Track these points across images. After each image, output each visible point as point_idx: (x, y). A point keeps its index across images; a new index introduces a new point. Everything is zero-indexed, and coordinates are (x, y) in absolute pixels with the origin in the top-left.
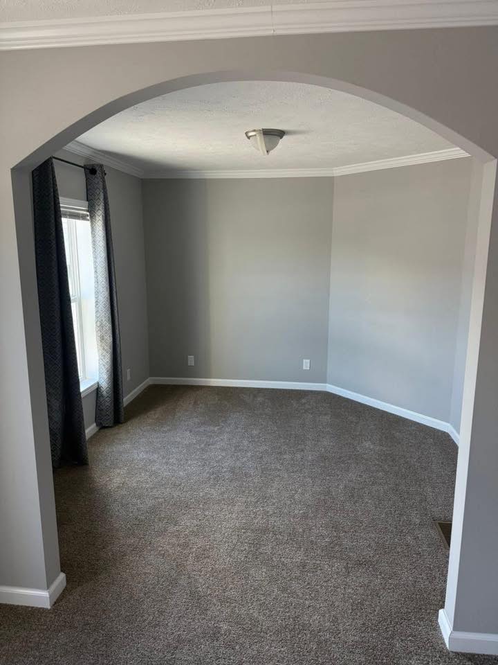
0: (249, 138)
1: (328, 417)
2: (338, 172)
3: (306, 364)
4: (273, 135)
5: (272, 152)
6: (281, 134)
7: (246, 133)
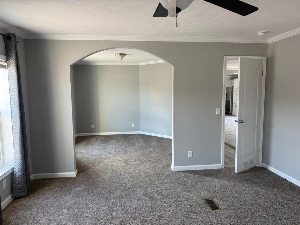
0: (116, 55)
1: (142, 139)
2: (140, 64)
3: (133, 125)
4: (123, 55)
5: (122, 59)
6: (125, 55)
7: (115, 54)
